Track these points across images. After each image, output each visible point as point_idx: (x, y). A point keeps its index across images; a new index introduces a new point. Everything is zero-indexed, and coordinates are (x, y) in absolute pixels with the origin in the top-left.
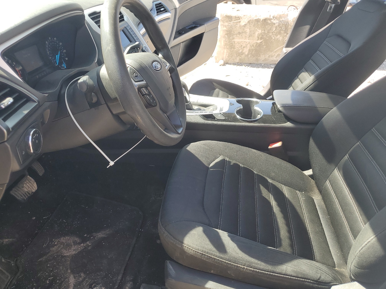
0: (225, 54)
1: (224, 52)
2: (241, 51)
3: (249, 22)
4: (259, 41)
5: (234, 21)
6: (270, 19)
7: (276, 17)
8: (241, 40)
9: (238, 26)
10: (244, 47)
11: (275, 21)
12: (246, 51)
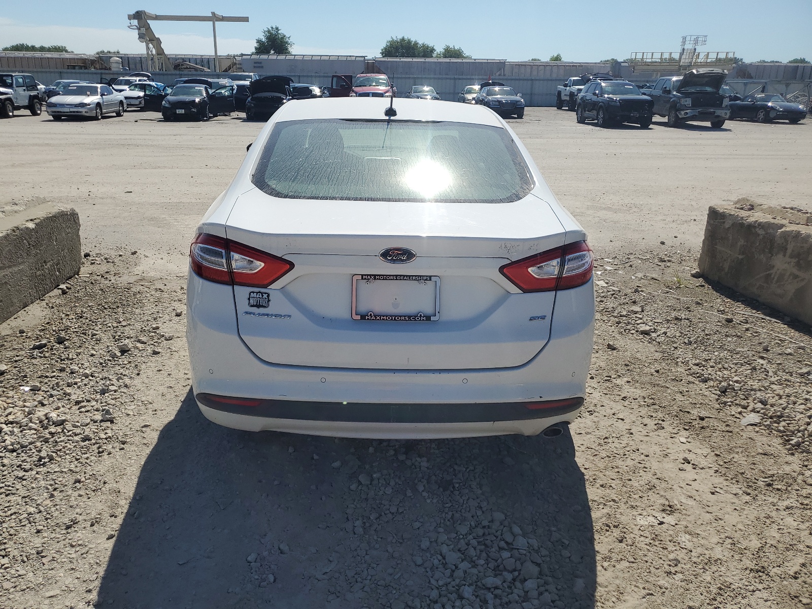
0: (707, 262)
1: (706, 260)
2: (721, 265)
3: (733, 225)
4: (740, 257)
5: (719, 219)
6: (755, 227)
7: (763, 226)
8: (723, 249)
9: (722, 227)
10: (725, 260)
11: (761, 232)
12: (726, 266)
